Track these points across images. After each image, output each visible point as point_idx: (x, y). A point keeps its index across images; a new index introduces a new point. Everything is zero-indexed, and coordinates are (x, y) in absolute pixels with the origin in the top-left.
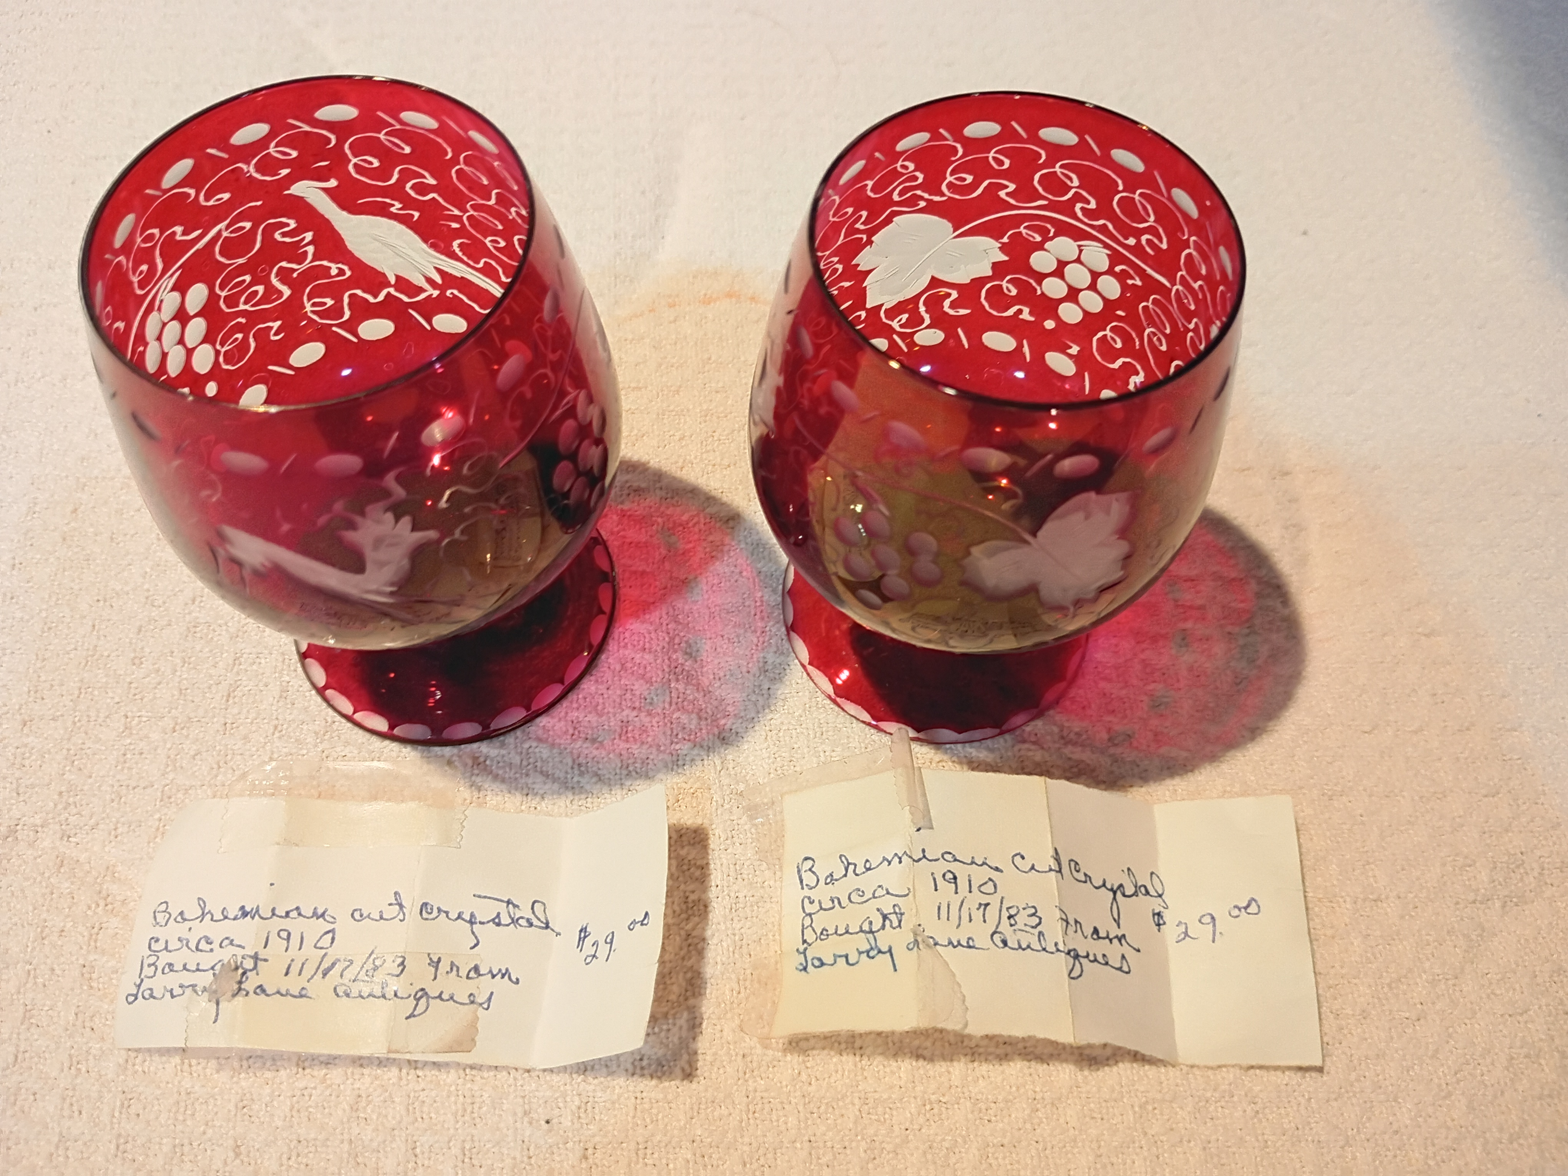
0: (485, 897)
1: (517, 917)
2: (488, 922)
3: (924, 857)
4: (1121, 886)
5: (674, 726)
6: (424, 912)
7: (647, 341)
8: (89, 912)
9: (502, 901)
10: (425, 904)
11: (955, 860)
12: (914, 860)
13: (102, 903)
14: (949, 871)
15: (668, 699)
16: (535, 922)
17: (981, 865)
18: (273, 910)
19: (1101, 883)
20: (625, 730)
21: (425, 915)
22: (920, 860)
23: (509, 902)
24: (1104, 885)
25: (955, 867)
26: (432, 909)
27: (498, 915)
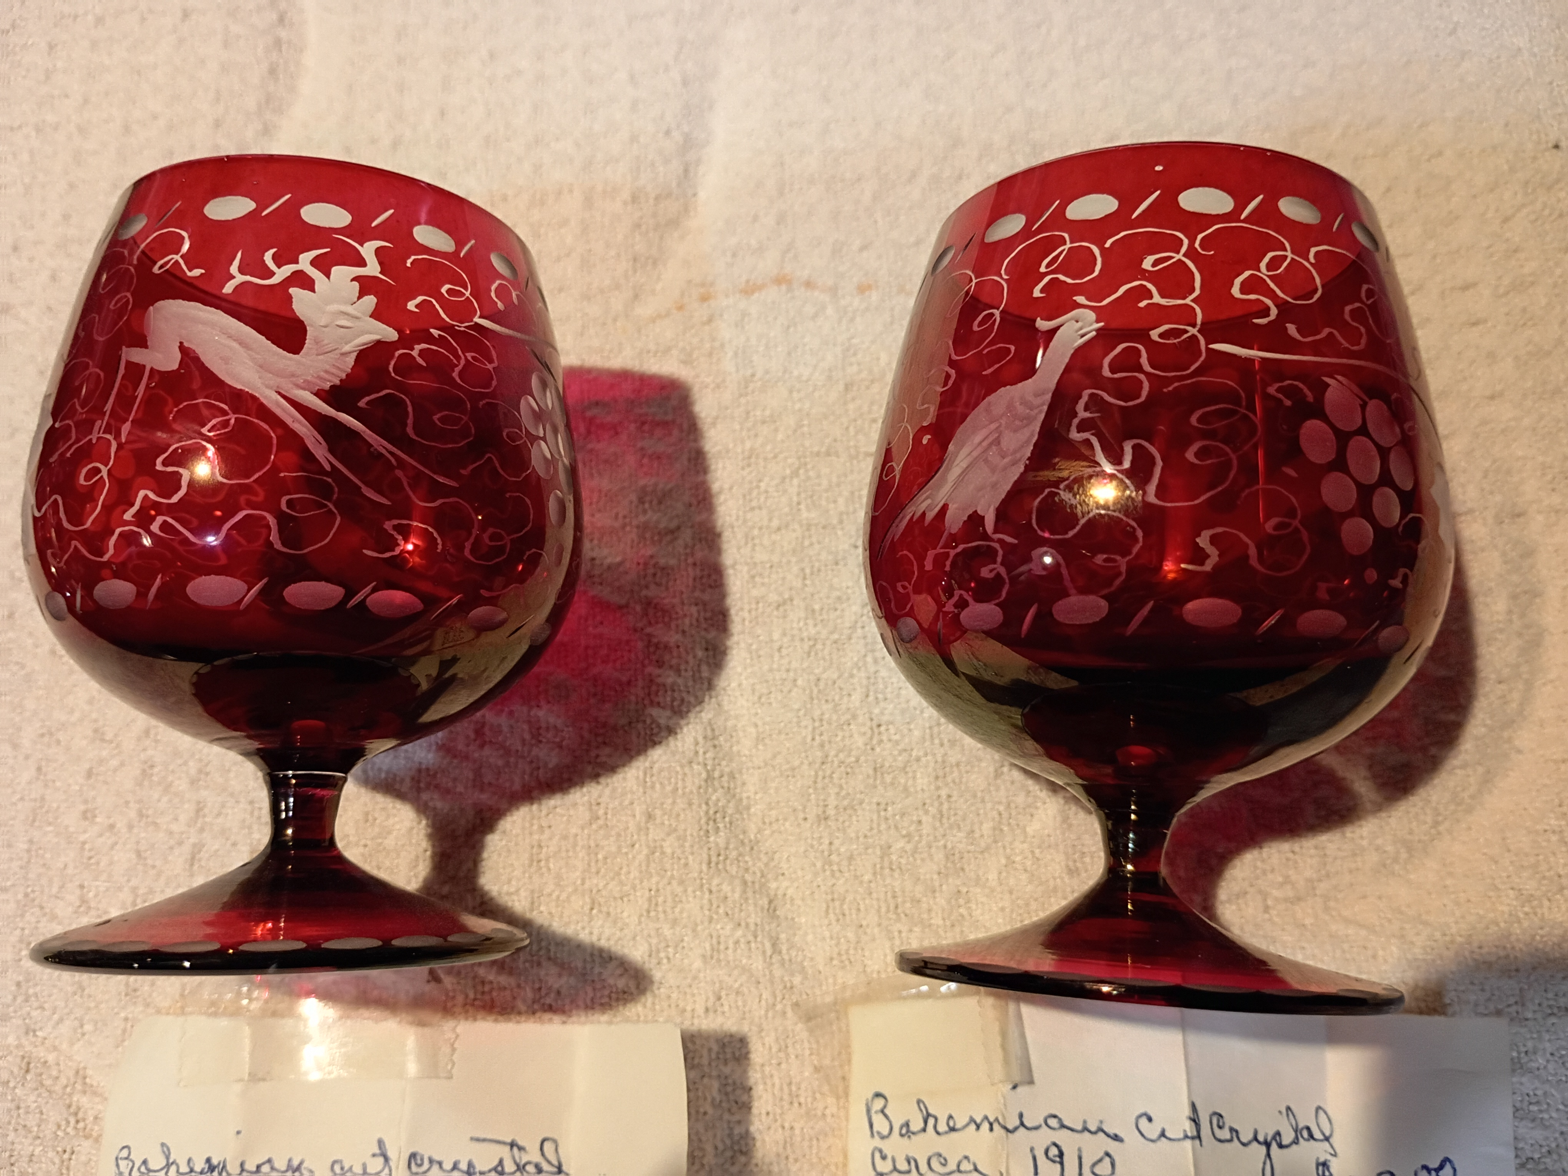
0: (484, 1140)
1: (523, 1162)
2: (490, 1171)
3: (1022, 1124)
4: (1278, 1133)
5: (714, 896)
6: (413, 1165)
7: (675, 352)
8: (60, 1133)
9: (504, 1143)
10: (413, 1156)
11: (1063, 1126)
12: (1008, 1130)
13: (72, 1120)
14: (1055, 1145)
15: (705, 856)
16: (545, 1166)
17: (1095, 1133)
18: (242, 1165)
19: (1251, 1136)
20: (654, 902)
21: (414, 1168)
22: (1016, 1129)
23: (512, 1145)
24: (1255, 1139)
25: (1063, 1138)
26: (422, 1160)
27: (501, 1162)
